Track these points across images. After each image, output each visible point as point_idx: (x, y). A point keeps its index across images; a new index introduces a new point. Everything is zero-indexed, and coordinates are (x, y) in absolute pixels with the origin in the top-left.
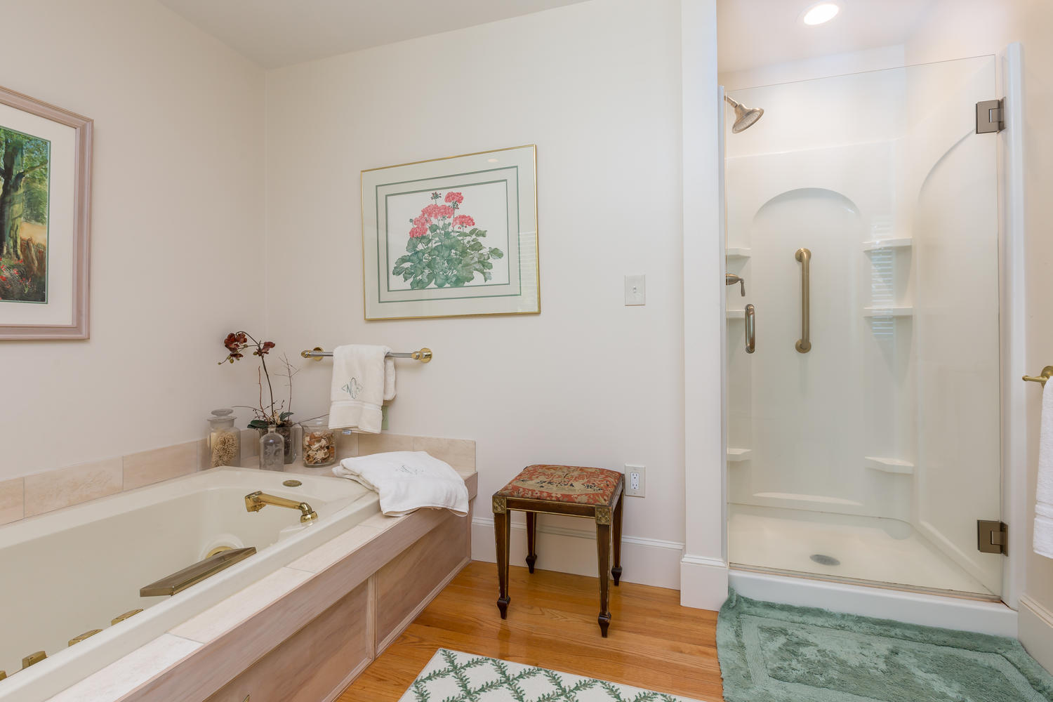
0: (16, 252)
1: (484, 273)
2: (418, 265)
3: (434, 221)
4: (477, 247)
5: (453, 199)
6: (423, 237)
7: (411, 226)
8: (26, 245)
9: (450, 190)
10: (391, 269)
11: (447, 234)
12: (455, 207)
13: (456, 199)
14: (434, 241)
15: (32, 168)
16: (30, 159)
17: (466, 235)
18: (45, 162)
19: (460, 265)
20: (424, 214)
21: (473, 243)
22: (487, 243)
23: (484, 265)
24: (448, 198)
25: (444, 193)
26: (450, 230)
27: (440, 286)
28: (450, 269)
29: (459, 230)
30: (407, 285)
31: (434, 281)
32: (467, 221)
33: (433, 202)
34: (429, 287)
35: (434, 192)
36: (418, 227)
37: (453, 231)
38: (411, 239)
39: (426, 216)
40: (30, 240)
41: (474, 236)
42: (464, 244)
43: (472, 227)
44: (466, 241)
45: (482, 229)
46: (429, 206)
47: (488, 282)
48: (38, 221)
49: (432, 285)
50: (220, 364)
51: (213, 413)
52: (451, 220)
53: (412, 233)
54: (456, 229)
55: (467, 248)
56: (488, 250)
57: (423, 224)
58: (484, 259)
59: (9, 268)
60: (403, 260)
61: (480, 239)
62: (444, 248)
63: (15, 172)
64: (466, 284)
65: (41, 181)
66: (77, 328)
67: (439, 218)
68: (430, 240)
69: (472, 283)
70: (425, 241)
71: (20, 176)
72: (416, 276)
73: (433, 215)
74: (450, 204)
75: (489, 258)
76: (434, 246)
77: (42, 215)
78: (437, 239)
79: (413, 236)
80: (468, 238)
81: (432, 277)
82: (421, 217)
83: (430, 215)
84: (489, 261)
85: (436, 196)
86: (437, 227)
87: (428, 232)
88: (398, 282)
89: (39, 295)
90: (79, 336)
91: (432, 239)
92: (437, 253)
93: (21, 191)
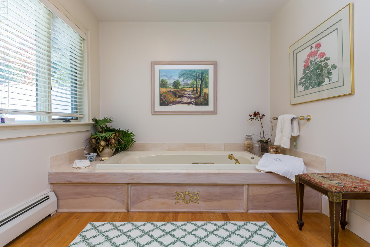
0: (203, 95)
1: (329, 78)
2: (306, 80)
3: (311, 59)
4: (327, 65)
5: (318, 46)
6: (308, 67)
7: (304, 63)
8: (205, 93)
9: (316, 43)
10: (298, 83)
11: (316, 63)
12: (319, 50)
13: (319, 46)
14: (311, 68)
15: (206, 76)
16: (205, 75)
17: (322, 61)
18: (208, 74)
19: (320, 76)
20: (308, 57)
21: (325, 65)
22: (330, 63)
23: (329, 73)
24: (316, 47)
25: (314, 45)
26: (317, 61)
27: (313, 87)
28: (316, 79)
29: (320, 60)
30: (303, 89)
31: (311, 86)
32: (323, 54)
33: (311, 51)
34: (309, 88)
35: (311, 46)
36: (306, 64)
37: (318, 61)
38: (304, 69)
39: (309, 58)
40: (206, 92)
41: (325, 61)
42: (321, 66)
43: (325, 57)
44: (322, 64)
45: (328, 57)
46: (310, 53)
47: (331, 82)
48: (207, 88)
49: (311, 87)
50: (248, 121)
51: (247, 136)
52: (317, 57)
53: (304, 66)
54: (319, 60)
55: (323, 68)
56: (331, 66)
57: (308, 62)
58: (329, 71)
59: (202, 99)
60: (302, 79)
61: (328, 62)
62: (315, 70)
63: (203, 78)
64: (322, 84)
65: (207, 79)
66: (214, 111)
67: (313, 57)
68: (310, 68)
69: (324, 83)
70: (308, 69)
71: (204, 79)
72: (305, 85)
73: (311, 56)
74: (316, 49)
75: (331, 70)
76: (311, 70)
77: (208, 86)
78: (312, 67)
79: (305, 68)
80: (323, 63)
81: (311, 83)
82: (307, 59)
83: (310, 57)
84: (331, 71)
85: (312, 48)
86: (312, 61)
87: (310, 64)
88: (300, 88)
89: (207, 104)
90: (215, 113)
91: (311, 67)
92: (312, 73)
93: (204, 82)
